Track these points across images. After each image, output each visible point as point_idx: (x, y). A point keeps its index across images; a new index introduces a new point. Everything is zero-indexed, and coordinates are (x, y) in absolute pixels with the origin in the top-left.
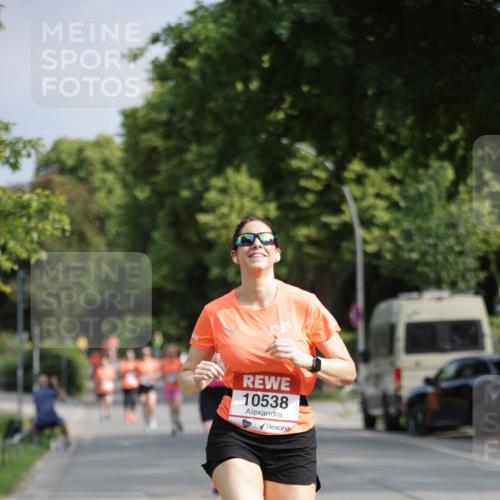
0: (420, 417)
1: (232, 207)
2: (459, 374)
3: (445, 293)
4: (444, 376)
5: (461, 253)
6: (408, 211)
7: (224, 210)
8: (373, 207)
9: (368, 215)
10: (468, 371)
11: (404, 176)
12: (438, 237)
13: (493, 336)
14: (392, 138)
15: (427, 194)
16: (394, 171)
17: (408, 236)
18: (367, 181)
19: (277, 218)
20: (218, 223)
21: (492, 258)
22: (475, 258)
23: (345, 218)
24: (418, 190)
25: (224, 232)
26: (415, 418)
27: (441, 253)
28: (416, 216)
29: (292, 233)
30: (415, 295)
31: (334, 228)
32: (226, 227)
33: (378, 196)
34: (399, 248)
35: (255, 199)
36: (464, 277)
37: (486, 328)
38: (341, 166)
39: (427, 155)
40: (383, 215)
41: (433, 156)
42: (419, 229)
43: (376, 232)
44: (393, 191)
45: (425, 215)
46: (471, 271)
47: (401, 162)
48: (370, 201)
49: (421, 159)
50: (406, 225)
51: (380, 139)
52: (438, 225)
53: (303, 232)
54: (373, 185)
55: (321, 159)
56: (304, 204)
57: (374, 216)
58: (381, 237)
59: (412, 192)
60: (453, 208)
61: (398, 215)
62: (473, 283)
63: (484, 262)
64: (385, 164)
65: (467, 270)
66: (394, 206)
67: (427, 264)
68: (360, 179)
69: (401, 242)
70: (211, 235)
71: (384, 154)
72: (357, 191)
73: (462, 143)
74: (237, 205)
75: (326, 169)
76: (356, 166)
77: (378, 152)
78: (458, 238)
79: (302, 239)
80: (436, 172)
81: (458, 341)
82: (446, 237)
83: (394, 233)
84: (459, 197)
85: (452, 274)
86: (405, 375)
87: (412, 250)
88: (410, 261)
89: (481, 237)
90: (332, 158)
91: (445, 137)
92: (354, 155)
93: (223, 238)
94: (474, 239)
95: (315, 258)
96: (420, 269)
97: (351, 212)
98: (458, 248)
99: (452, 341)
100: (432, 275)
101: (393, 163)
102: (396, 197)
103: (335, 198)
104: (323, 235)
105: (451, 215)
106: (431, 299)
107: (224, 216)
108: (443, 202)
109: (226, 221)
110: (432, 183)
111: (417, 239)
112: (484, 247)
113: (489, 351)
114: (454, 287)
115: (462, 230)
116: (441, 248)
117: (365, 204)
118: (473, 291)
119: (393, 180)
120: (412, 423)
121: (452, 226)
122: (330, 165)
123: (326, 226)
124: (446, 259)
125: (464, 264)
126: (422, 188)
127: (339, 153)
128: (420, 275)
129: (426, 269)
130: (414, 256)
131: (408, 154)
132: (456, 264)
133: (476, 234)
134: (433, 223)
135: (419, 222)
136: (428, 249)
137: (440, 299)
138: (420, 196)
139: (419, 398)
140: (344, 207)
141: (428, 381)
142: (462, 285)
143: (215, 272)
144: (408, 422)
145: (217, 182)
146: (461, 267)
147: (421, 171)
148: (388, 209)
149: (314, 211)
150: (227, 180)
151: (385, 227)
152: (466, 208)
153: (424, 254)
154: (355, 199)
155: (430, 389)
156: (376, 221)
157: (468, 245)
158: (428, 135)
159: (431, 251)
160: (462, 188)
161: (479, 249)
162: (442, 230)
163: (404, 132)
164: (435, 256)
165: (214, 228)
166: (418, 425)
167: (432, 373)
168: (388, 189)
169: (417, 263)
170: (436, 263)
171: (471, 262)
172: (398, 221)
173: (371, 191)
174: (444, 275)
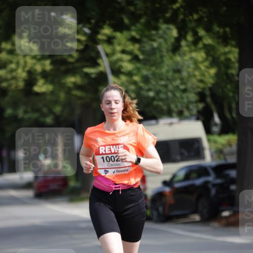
0: (161, 209)
1: (18, 63)
2: (187, 177)
3: (175, 120)
4: (176, 179)
5: (185, 91)
6: (145, 62)
7: (13, 66)
8: (120, 60)
9: (117, 66)
10: (194, 175)
11: (142, 36)
12: (168, 79)
13: (210, 149)
14: (132, 8)
15: (159, 49)
16: (134, 33)
17: (146, 79)
18: (115, 41)
19: (51, 70)
20: (9, 76)
21: (207, 93)
22: (195, 93)
23: (101, 69)
24: (152, 45)
25: (13, 82)
26: (157, 210)
27: (171, 91)
28: (152, 65)
29: (63, 81)
30: (153, 122)
31: (93, 76)
32: (14, 78)
33: (123, 52)
34: (140, 88)
35: (34, 57)
36: (188, 108)
37: (205, 144)
38: (95, 31)
39: (157, 20)
40: (128, 66)
41: (161, 21)
42: (154, 74)
43: (123, 78)
44: (134, 48)
45: (158, 64)
46: (192, 102)
47: (139, 26)
48: (119, 55)
49: (153, 23)
50: (145, 72)
51: (122, 10)
52: (168, 71)
53: (71, 80)
54: (119, 44)
55: (80, 26)
56: (71, 60)
57: (121, 67)
58: (127, 81)
59: (147, 47)
60: (178, 58)
61: (139, 65)
62: (195, 111)
63: (202, 96)
64: (128, 28)
65: (190, 102)
66: (135, 59)
67: (161, 100)
68: (110, 40)
69: (141, 85)
70: (4, 84)
71: (126, 21)
72: (108, 49)
73: (182, 10)
74: (22, 62)
75: (85, 34)
76: (107, 31)
77: (122, 19)
78: (182, 79)
79: (71, 85)
80: (165, 32)
81: (186, 153)
82: (174, 79)
83: (136, 78)
84: (181, 49)
85: (179, 106)
86: (148, 179)
87: (149, 90)
88: (148, 97)
89: (199, 77)
90: (88, 26)
91: (170, 6)
92: (104, 23)
93: (13, 87)
94: (194, 80)
95: (80, 98)
96: (155, 103)
97: (105, 64)
98: (182, 87)
99: (182, 154)
100: (165, 108)
101: (133, 28)
102: (137, 52)
103: (93, 54)
104: (86, 81)
105: (177, 63)
106: (165, 124)
107: (12, 71)
108: (170, 54)
109: (14, 74)
110: (161, 40)
111: (153, 82)
112: (201, 85)
113: (208, 159)
114: (181, 115)
115: (185, 74)
116: (170, 87)
117: (115, 58)
118: (194, 117)
119: (133, 40)
120: (155, 214)
121: (178, 71)
122: (87, 30)
123: (87, 75)
124: (174, 95)
125: (187, 97)
126: (155, 45)
127: (93, 21)
128: (156, 107)
129: (161, 103)
130: (151, 94)
131: (143, 20)
132: (182, 98)
133: (194, 76)
134: (164, 70)
135: (153, 69)
136: (161, 88)
137: (171, 124)
138: (154, 50)
139: (159, 195)
140: (100, 61)
141: (165, 183)
142: (186, 113)
143: (9, 112)
144: (151, 213)
145: (6, 46)
146: (185, 100)
147: (154, 32)
148: (130, 61)
149: (77, 65)
150: (13, 44)
151: (130, 74)
152: (187, 58)
153: (158, 92)
154: (107, 55)
155: (167, 190)
156: (123, 70)
157: (189, 85)
158: (157, 6)
159: (163, 90)
160: (183, 43)
161: (198, 87)
162: (170, 74)
163: (140, 4)
164: (166, 93)
165: (6, 80)
166: (159, 215)
167: (168, 178)
168: (130, 47)
169: (153, 99)
170: (167, 98)
171: (193, 97)
172: (138, 69)
173: (119, 48)
174: (173, 106)
